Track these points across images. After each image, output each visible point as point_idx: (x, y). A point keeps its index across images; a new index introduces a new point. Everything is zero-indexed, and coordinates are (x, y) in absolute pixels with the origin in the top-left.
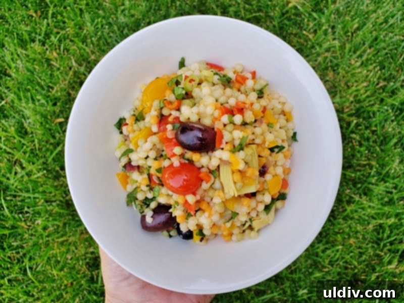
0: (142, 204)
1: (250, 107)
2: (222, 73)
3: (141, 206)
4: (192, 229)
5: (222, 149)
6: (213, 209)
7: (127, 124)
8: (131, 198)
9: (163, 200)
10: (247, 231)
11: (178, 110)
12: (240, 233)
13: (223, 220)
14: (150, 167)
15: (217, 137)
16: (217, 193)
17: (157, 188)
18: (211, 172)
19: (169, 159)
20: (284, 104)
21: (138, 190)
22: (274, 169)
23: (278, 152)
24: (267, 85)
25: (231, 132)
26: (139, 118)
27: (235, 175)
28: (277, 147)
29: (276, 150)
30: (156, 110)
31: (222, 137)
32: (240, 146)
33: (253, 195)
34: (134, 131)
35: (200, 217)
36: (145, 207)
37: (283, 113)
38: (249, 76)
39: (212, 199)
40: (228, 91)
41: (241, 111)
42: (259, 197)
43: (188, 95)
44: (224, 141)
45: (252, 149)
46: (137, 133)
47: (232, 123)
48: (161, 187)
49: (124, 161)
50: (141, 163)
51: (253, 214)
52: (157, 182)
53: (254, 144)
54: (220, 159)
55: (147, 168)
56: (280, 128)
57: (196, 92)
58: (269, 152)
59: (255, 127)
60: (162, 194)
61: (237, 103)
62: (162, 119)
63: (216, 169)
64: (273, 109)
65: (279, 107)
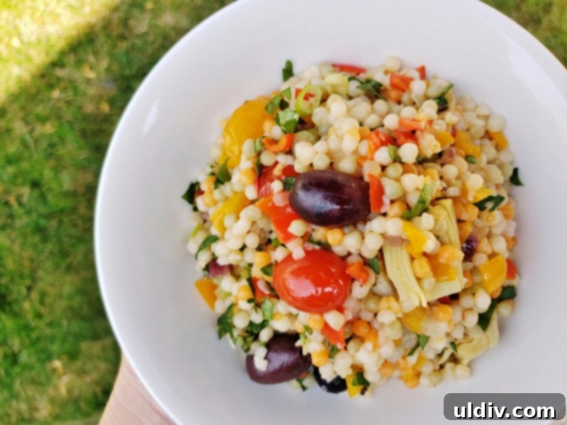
0: (246, 335)
1: (428, 127)
2: (362, 76)
3: (245, 339)
4: (343, 376)
5: (385, 215)
6: (381, 334)
7: (201, 193)
8: (224, 325)
9: (282, 326)
10: (449, 366)
11: (290, 152)
12: (435, 371)
13: (401, 352)
14: (251, 265)
15: (372, 192)
16: (384, 303)
17: (268, 304)
18: (366, 263)
19: (283, 245)
20: (486, 118)
21: (235, 309)
22: (490, 243)
23: (492, 210)
24: (451, 86)
25: (398, 180)
26: (221, 179)
27: (416, 262)
28: (490, 199)
29: (489, 205)
30: (249, 159)
31: (381, 191)
32: (421, 205)
33: (454, 298)
34: (216, 203)
35: (357, 350)
36: (249, 339)
37: (488, 135)
38: (416, 75)
39: (376, 315)
40: (380, 105)
41: (412, 135)
42: (466, 301)
43: (304, 124)
44: (386, 200)
45: (445, 208)
46: (220, 205)
47: (397, 160)
48: (274, 300)
49: (204, 259)
50: (233, 259)
51: (458, 334)
52: (267, 292)
53: (445, 197)
54: (383, 235)
55: (245, 268)
56: (489, 162)
57: (318, 115)
58: (476, 210)
59: (442, 165)
60: (278, 313)
61: (401, 123)
62: (262, 174)
63: (376, 257)
64: (467, 130)
65: (479, 124)
